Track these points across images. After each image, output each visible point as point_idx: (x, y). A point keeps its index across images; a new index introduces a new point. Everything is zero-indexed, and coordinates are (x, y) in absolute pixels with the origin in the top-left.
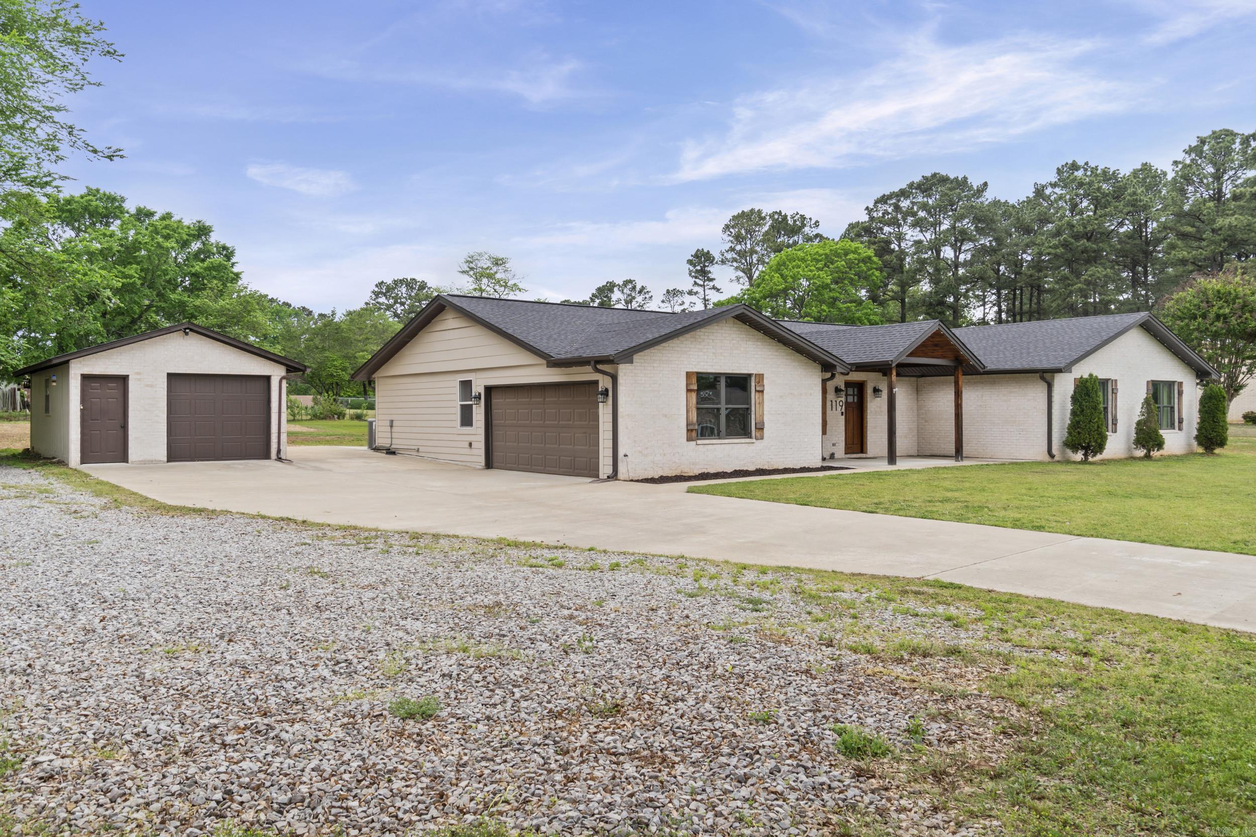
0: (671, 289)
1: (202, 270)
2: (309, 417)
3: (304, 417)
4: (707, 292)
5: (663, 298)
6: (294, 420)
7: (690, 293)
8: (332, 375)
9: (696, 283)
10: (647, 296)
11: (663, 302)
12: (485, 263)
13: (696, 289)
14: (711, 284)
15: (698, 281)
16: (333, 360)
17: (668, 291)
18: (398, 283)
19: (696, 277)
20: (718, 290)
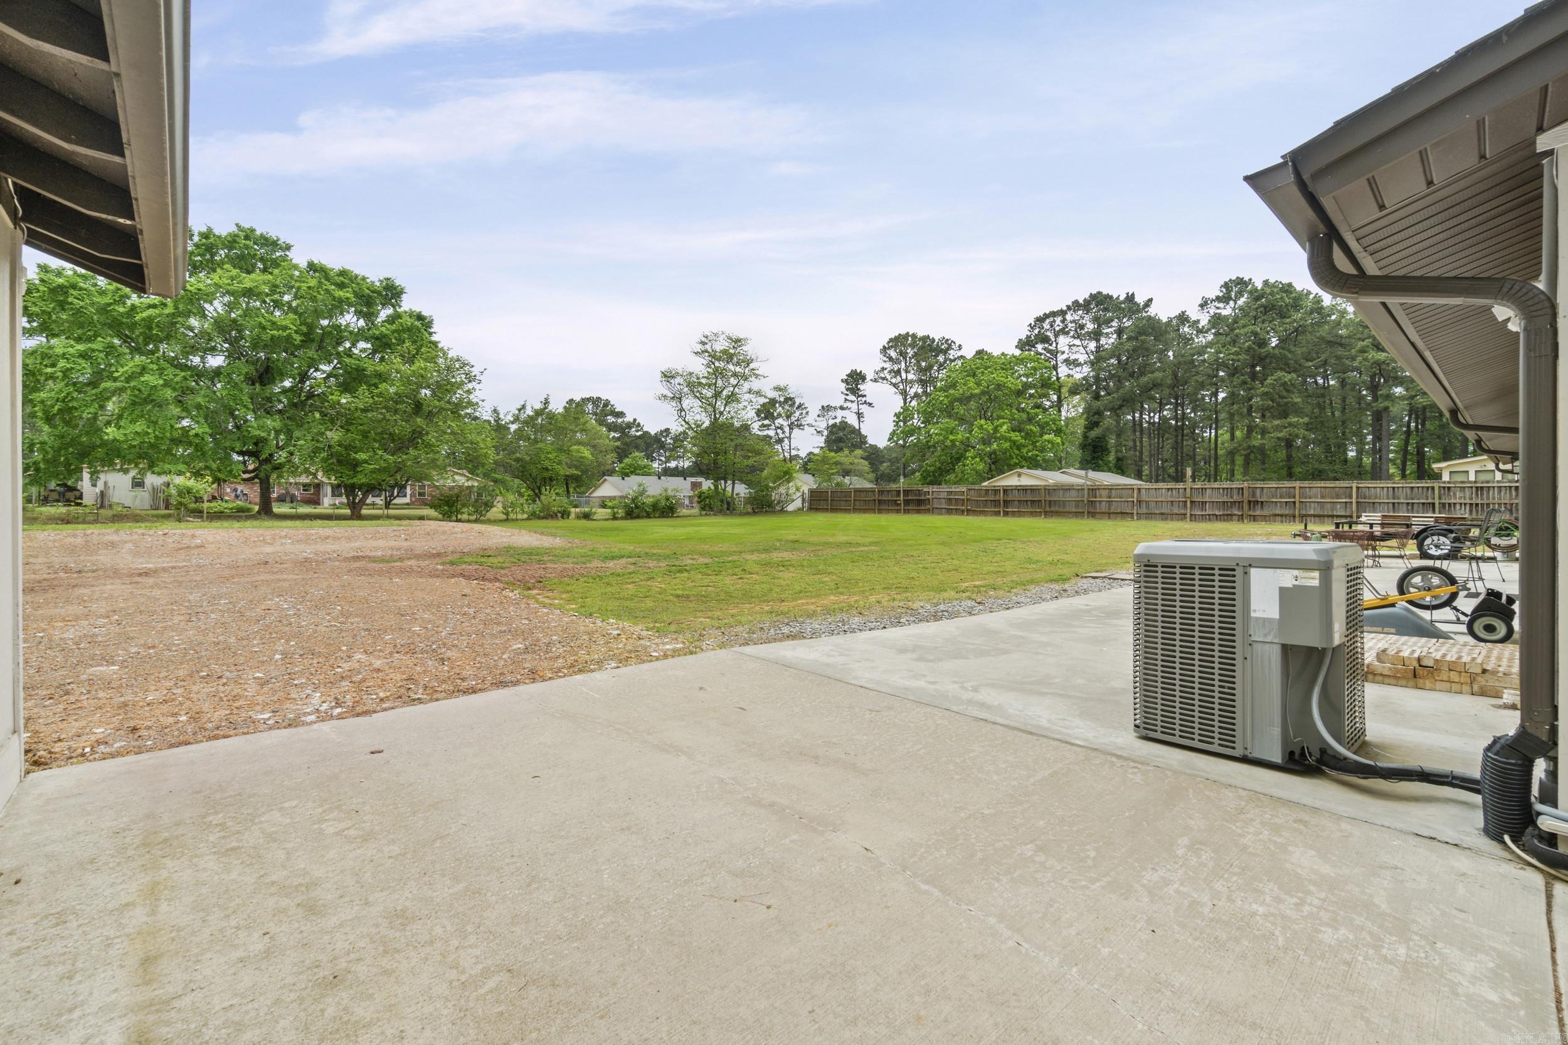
0: (825, 405)
1: (388, 332)
2: (525, 516)
3: (520, 516)
4: (860, 406)
5: (819, 412)
6: (507, 520)
7: (842, 408)
8: (547, 469)
9: (846, 400)
10: (804, 412)
11: (819, 416)
12: (720, 346)
13: (848, 404)
14: (864, 399)
15: (848, 398)
16: (548, 453)
17: (823, 407)
18: (585, 401)
19: (847, 395)
20: (870, 404)
